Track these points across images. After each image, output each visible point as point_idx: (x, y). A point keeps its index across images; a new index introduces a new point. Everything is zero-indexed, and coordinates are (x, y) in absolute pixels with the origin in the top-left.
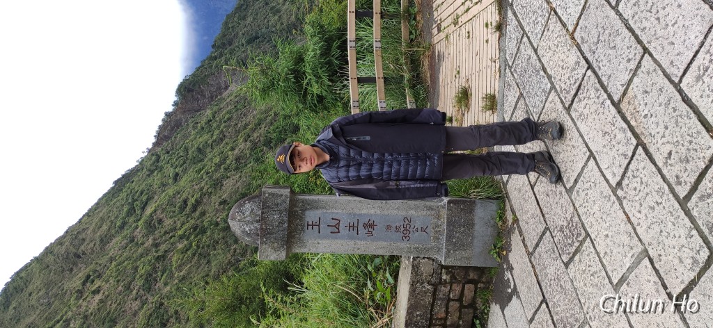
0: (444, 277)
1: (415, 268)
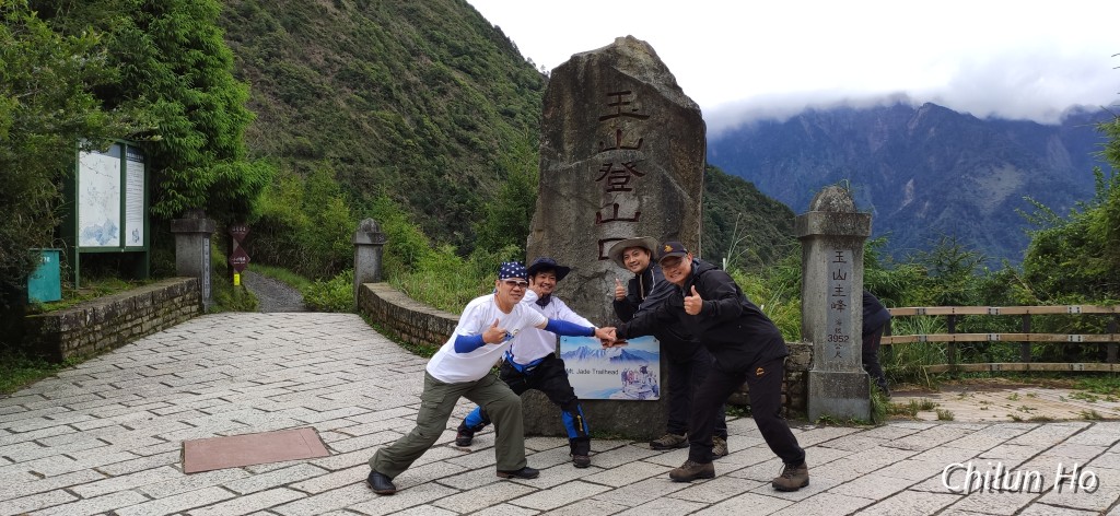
0: (794, 374)
1: (802, 348)
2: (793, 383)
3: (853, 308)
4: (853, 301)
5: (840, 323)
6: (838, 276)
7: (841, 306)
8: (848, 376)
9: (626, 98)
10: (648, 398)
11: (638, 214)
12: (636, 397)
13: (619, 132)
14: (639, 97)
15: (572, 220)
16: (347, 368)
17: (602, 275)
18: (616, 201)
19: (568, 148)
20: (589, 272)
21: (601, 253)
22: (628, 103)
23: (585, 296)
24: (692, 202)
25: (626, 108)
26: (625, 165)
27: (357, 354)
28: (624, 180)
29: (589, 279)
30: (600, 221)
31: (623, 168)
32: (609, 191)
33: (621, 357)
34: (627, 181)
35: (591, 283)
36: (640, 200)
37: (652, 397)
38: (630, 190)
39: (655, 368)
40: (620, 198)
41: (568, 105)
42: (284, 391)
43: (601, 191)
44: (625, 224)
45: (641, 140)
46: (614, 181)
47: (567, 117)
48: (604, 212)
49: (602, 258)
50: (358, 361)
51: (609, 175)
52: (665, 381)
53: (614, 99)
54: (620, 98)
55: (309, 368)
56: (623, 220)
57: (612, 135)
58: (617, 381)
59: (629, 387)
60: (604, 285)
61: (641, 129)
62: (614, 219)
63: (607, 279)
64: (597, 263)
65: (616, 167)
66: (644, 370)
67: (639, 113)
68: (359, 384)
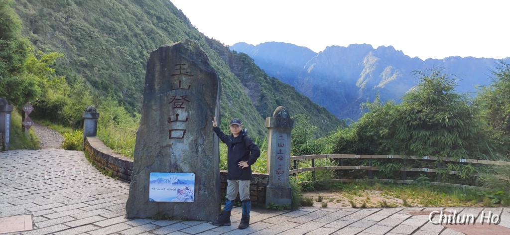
2: (260, 191)
3: (286, 159)
4: (286, 156)
5: (280, 166)
6: (280, 145)
7: (281, 158)
8: (283, 188)
9: (183, 67)
10: (188, 201)
11: (187, 119)
12: (183, 201)
13: (180, 82)
14: (189, 67)
15: (158, 121)
16: (64, 181)
17: (170, 146)
18: (177, 113)
19: (157, 87)
20: (165, 144)
21: (170, 136)
22: (184, 69)
23: (163, 155)
24: (211, 114)
25: (183, 71)
26: (182, 97)
27: (73, 174)
28: (181, 103)
29: (165, 147)
30: (170, 121)
31: (181, 98)
32: (175, 108)
33: (177, 183)
34: (182, 104)
35: (165, 150)
36: (188, 112)
37: (191, 201)
38: (183, 108)
39: (192, 188)
40: (179, 111)
41: (158, 68)
42: (28, 193)
43: (171, 108)
44: (181, 123)
45: (190, 86)
46: (176, 104)
47: (157, 74)
48: (173, 118)
49: (170, 138)
50: (72, 177)
51: (175, 101)
52: (197, 193)
53: (178, 67)
54: (181, 67)
55: (46, 181)
56: (181, 121)
57: (177, 83)
58: (175, 194)
59: (180, 196)
60: (171, 150)
61: (190, 81)
62: (177, 120)
63: (173, 147)
64: (168, 140)
65: (178, 97)
66: (187, 189)
67: (189, 74)
68: (66, 190)
